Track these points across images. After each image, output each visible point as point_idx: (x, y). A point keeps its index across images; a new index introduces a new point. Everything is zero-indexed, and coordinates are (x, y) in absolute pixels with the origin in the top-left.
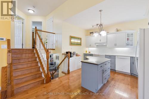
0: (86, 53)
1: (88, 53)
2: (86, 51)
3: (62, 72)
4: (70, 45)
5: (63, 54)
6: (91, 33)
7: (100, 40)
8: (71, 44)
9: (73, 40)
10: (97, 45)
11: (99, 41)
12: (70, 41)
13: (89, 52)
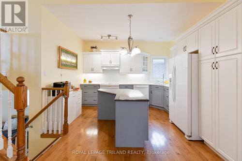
0: (85, 83)
1: (87, 83)
2: (85, 81)
3: (41, 135)
4: (59, 67)
5: (43, 89)
6: (92, 48)
7: (111, 62)
8: (61, 65)
9: (64, 58)
10: (104, 68)
11: (108, 64)
12: (60, 57)
13: (90, 82)
